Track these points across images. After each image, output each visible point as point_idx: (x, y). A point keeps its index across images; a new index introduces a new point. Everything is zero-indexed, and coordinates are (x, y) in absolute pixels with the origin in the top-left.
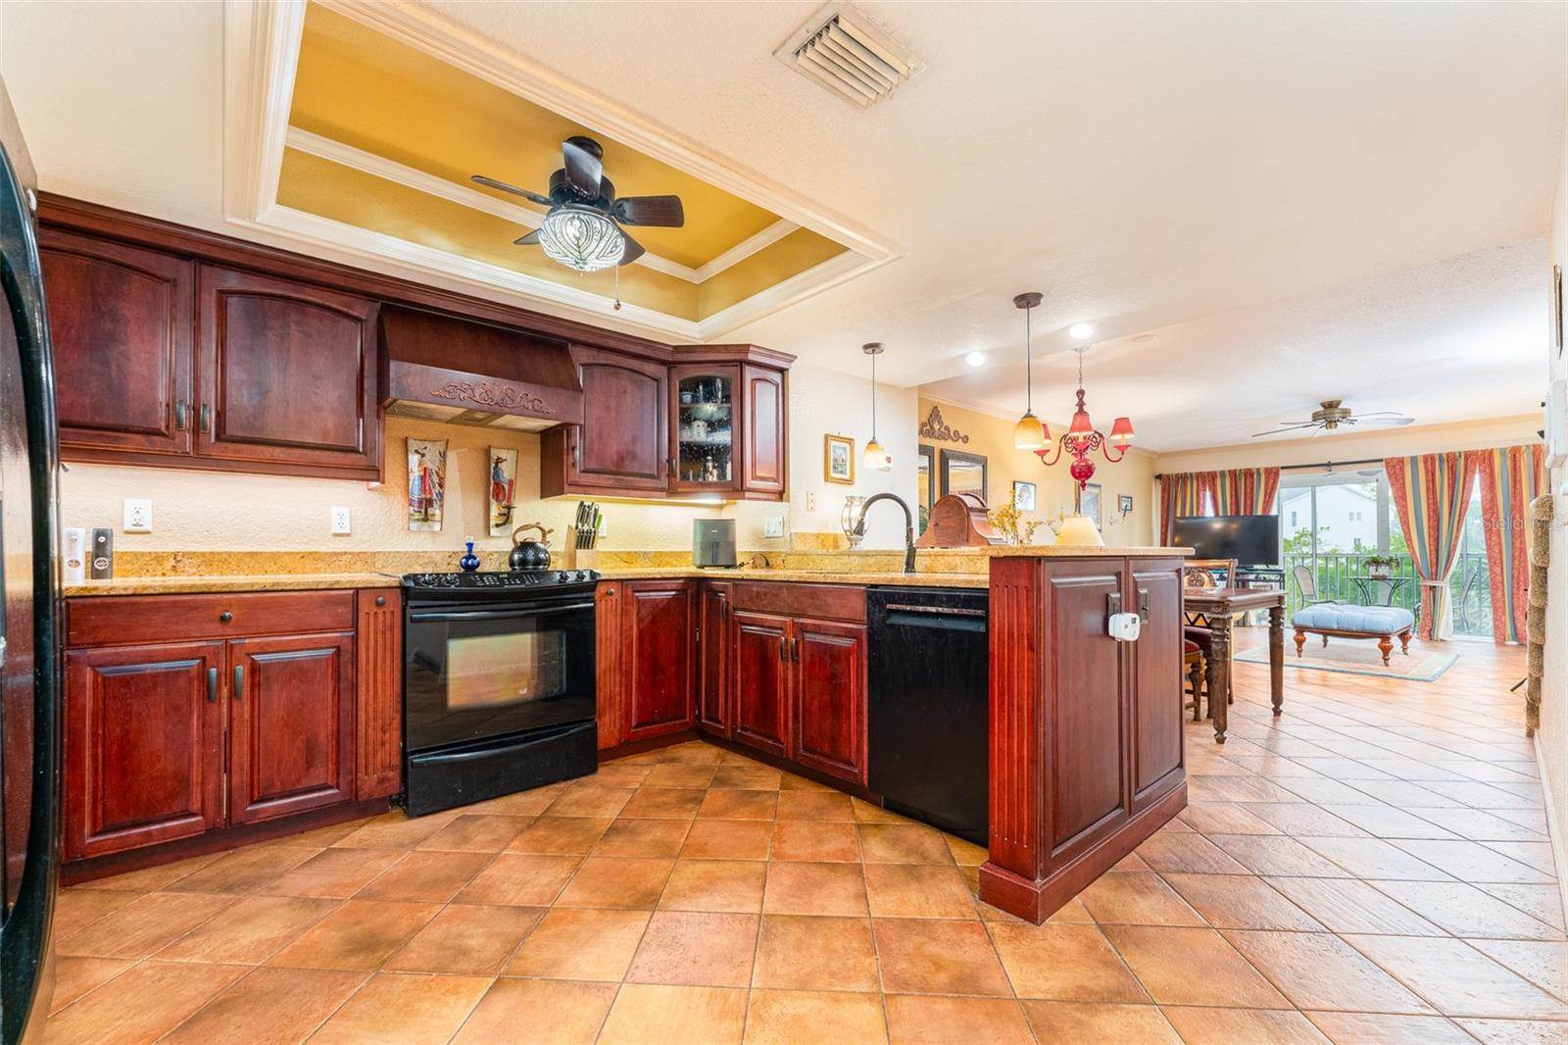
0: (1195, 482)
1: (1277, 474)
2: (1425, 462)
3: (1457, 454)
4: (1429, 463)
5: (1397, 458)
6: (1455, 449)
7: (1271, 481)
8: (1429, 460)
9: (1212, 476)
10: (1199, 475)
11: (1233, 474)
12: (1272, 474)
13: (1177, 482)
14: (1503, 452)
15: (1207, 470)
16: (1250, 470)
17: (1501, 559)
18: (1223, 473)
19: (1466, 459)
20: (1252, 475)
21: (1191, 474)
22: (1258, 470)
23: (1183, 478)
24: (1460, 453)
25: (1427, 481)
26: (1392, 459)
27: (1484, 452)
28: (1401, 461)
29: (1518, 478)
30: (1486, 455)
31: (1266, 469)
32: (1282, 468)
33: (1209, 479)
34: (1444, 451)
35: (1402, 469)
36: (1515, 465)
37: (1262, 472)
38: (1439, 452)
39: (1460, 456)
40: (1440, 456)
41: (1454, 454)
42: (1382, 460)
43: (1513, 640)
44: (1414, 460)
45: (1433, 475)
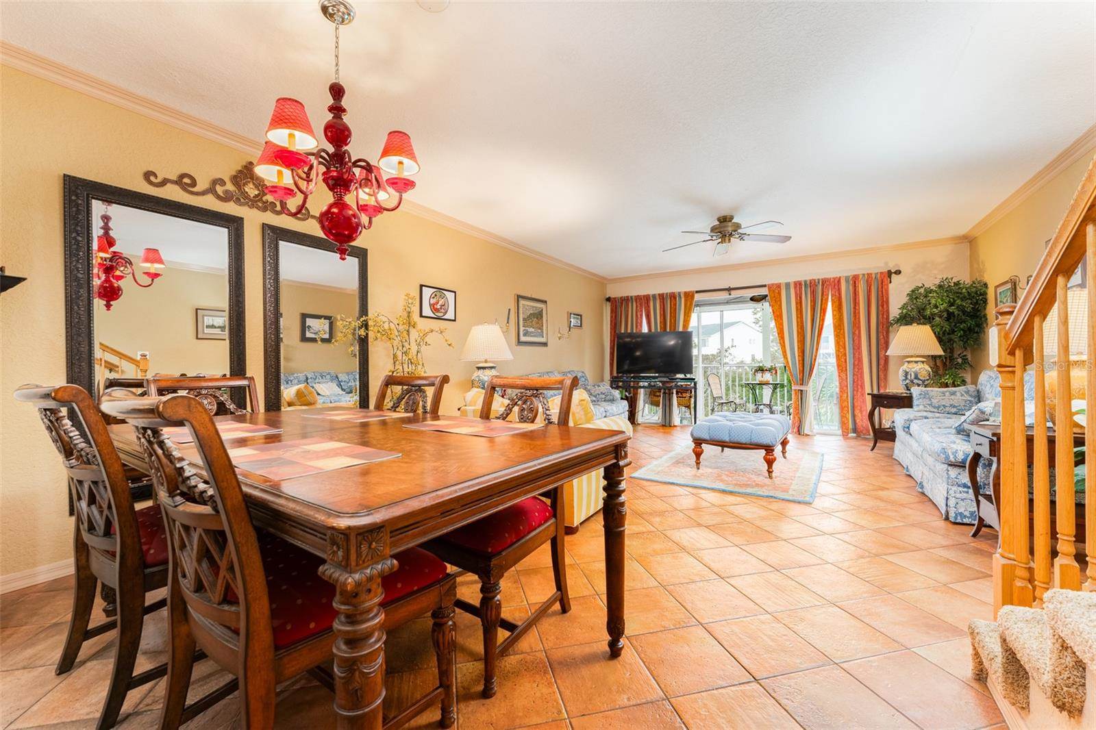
0: (634, 303)
1: (693, 297)
2: (795, 288)
3: (817, 281)
4: (798, 288)
5: (776, 284)
6: (816, 277)
7: (689, 303)
8: (798, 284)
9: (647, 298)
10: (638, 298)
11: (662, 296)
12: (689, 296)
13: (622, 304)
14: (847, 279)
15: (642, 294)
16: (673, 293)
17: (846, 367)
18: (654, 296)
19: (823, 285)
20: (675, 298)
21: (631, 297)
22: (679, 293)
23: (626, 300)
24: (819, 280)
25: (797, 303)
26: (773, 285)
27: (834, 279)
28: (779, 286)
29: (857, 301)
30: (836, 281)
31: (685, 293)
32: (697, 292)
33: (644, 300)
34: (808, 278)
35: (779, 293)
36: (855, 290)
37: (682, 296)
38: (804, 279)
39: (819, 282)
40: (805, 281)
41: (814, 280)
42: (765, 286)
43: (853, 433)
44: (788, 285)
45: (801, 298)
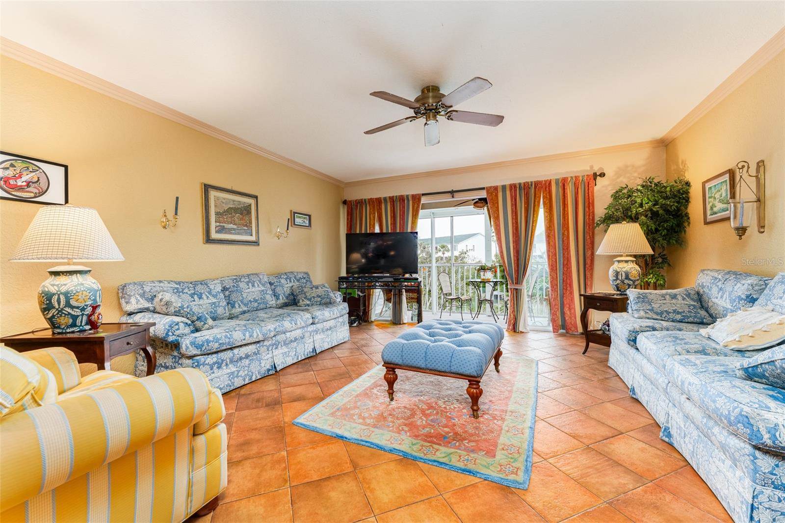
0: (368, 205)
1: (419, 200)
2: (511, 190)
3: (530, 184)
4: (513, 191)
5: (493, 187)
6: (529, 180)
7: (416, 205)
8: (513, 187)
9: (379, 201)
10: (371, 201)
11: (392, 199)
12: (416, 198)
13: (357, 206)
14: (557, 181)
15: (375, 197)
16: (402, 196)
17: (556, 267)
18: (385, 199)
19: (535, 187)
20: (404, 201)
21: (365, 200)
22: (407, 196)
23: (360, 203)
24: (532, 182)
25: (512, 205)
26: (491, 187)
27: (546, 181)
28: (496, 188)
29: (566, 203)
30: (547, 184)
31: (413, 196)
32: (423, 195)
33: (377, 203)
34: (522, 181)
35: (497, 196)
36: (564, 192)
37: (410, 198)
38: (518, 182)
39: (532, 185)
40: (520, 184)
41: (528, 183)
42: (483, 189)
43: (563, 329)
44: (504, 187)
45: (516, 200)
